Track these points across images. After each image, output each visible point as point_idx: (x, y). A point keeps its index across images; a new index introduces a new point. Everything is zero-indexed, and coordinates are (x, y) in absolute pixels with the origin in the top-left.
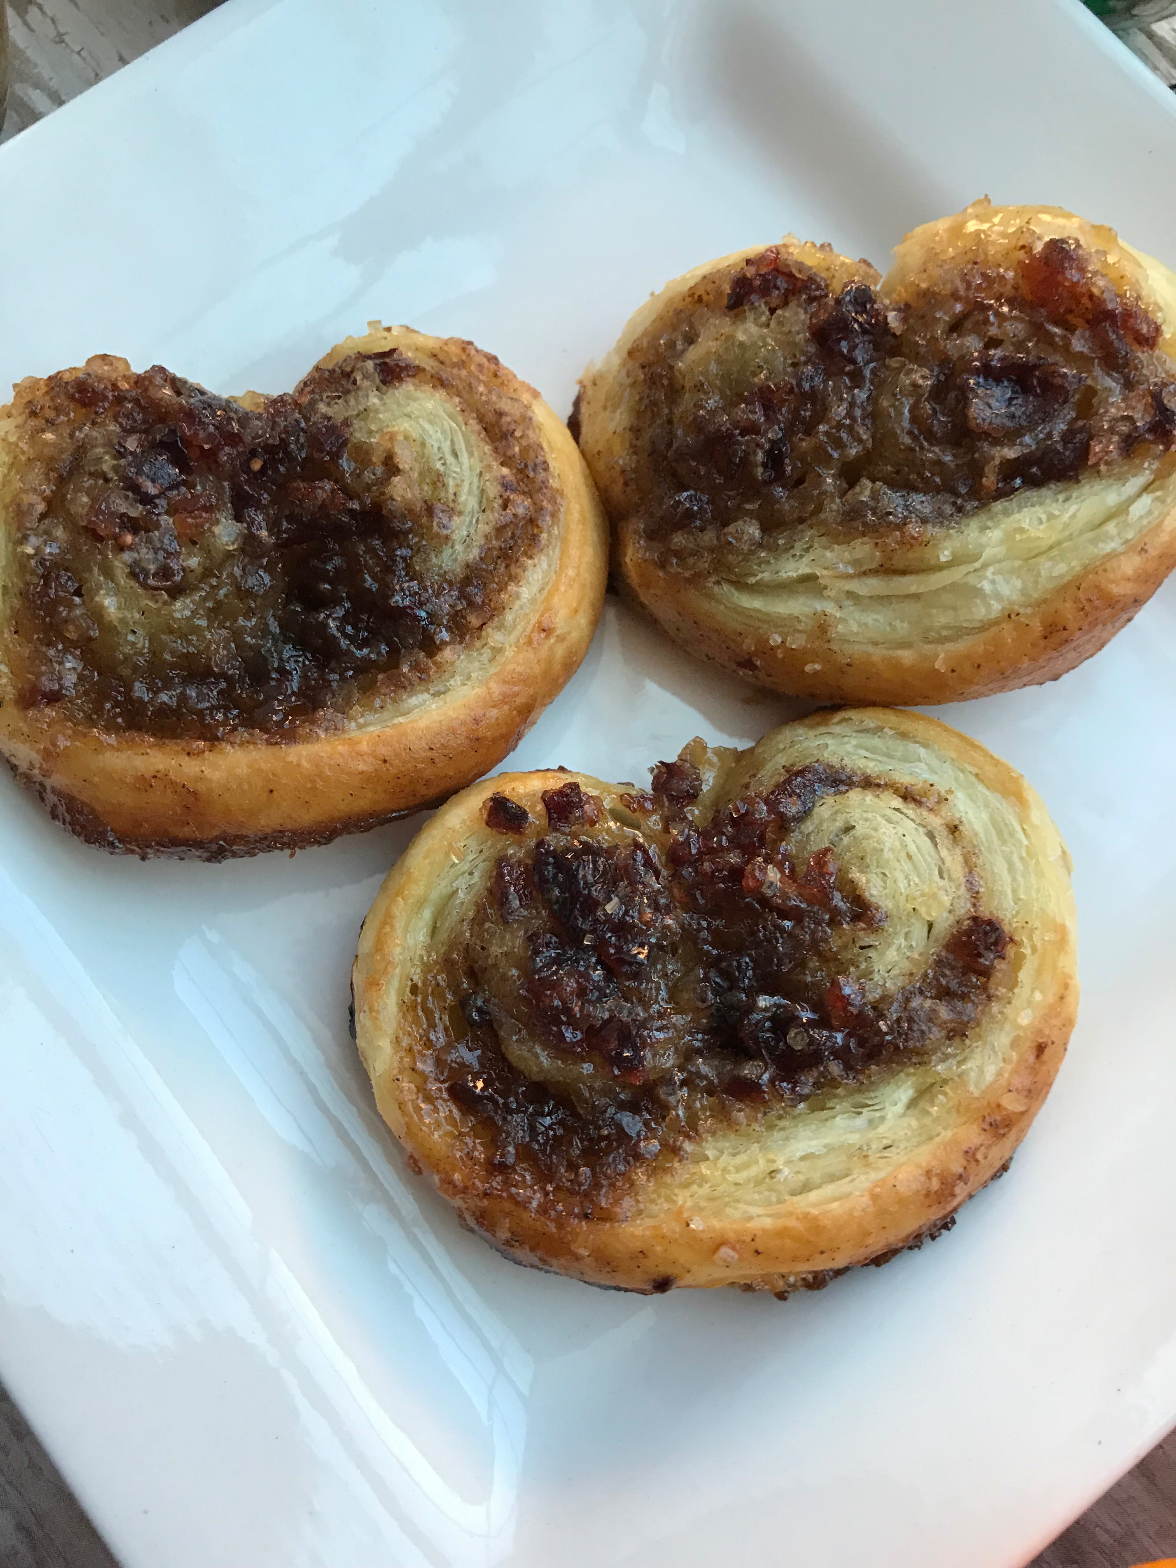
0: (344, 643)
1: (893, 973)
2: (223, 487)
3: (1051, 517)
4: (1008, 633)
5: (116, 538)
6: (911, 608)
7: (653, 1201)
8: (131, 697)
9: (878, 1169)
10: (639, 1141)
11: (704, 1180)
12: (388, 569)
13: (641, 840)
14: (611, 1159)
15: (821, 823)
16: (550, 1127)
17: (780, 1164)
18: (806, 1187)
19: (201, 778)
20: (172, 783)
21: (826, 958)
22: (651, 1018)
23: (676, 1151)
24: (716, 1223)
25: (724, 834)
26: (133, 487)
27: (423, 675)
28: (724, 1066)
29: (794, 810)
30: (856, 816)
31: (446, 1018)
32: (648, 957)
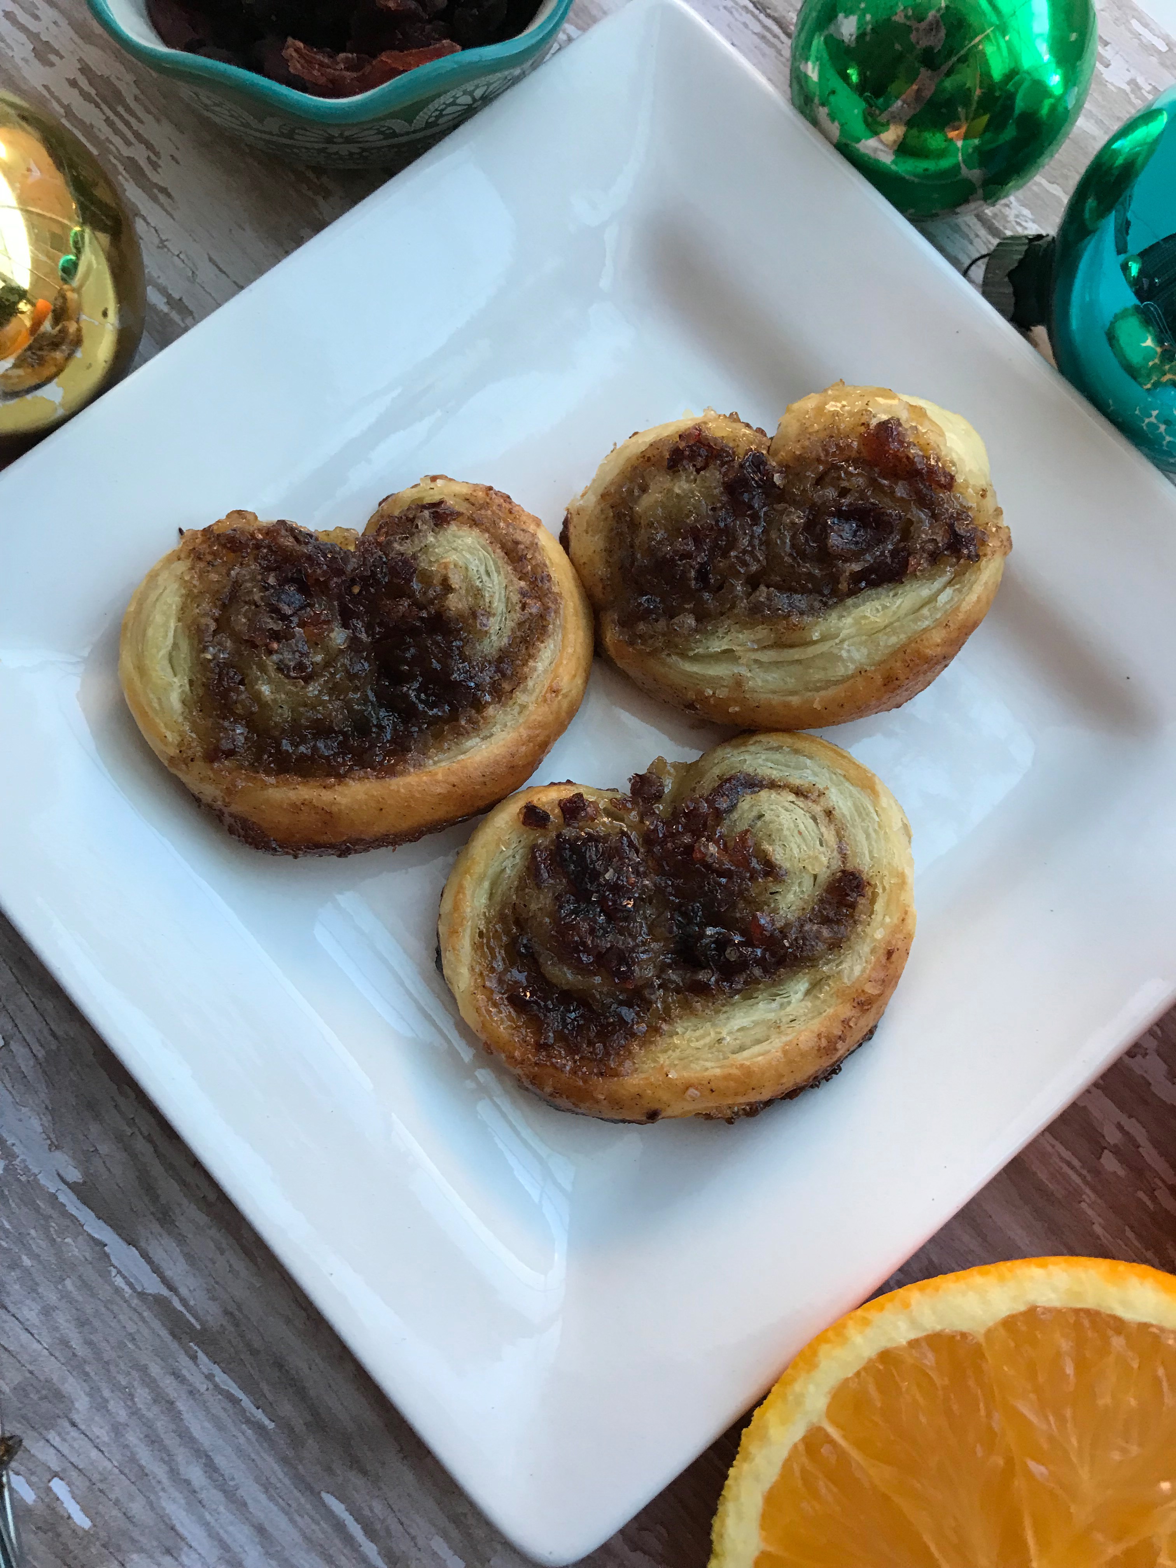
0: (421, 707)
1: (792, 908)
2: (334, 605)
3: (885, 607)
4: (860, 683)
5: (267, 645)
6: (797, 669)
7: (644, 1062)
8: (280, 750)
9: (787, 1034)
10: (633, 1025)
11: (676, 1047)
12: (447, 655)
13: (625, 829)
14: (615, 1037)
15: (743, 814)
16: (575, 1019)
17: (724, 1034)
18: (742, 1048)
19: (334, 803)
20: (315, 807)
21: (749, 902)
22: (637, 945)
23: (657, 1030)
24: (685, 1074)
25: (679, 823)
26: (275, 610)
27: (475, 727)
28: (686, 975)
29: (725, 806)
30: (765, 808)
31: (503, 952)
32: (634, 905)
